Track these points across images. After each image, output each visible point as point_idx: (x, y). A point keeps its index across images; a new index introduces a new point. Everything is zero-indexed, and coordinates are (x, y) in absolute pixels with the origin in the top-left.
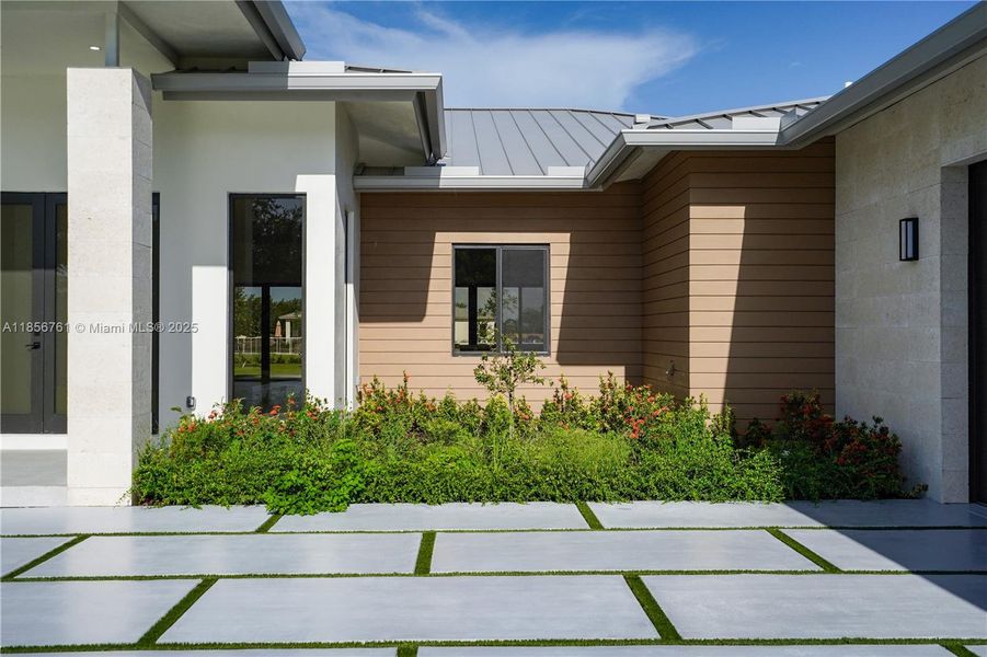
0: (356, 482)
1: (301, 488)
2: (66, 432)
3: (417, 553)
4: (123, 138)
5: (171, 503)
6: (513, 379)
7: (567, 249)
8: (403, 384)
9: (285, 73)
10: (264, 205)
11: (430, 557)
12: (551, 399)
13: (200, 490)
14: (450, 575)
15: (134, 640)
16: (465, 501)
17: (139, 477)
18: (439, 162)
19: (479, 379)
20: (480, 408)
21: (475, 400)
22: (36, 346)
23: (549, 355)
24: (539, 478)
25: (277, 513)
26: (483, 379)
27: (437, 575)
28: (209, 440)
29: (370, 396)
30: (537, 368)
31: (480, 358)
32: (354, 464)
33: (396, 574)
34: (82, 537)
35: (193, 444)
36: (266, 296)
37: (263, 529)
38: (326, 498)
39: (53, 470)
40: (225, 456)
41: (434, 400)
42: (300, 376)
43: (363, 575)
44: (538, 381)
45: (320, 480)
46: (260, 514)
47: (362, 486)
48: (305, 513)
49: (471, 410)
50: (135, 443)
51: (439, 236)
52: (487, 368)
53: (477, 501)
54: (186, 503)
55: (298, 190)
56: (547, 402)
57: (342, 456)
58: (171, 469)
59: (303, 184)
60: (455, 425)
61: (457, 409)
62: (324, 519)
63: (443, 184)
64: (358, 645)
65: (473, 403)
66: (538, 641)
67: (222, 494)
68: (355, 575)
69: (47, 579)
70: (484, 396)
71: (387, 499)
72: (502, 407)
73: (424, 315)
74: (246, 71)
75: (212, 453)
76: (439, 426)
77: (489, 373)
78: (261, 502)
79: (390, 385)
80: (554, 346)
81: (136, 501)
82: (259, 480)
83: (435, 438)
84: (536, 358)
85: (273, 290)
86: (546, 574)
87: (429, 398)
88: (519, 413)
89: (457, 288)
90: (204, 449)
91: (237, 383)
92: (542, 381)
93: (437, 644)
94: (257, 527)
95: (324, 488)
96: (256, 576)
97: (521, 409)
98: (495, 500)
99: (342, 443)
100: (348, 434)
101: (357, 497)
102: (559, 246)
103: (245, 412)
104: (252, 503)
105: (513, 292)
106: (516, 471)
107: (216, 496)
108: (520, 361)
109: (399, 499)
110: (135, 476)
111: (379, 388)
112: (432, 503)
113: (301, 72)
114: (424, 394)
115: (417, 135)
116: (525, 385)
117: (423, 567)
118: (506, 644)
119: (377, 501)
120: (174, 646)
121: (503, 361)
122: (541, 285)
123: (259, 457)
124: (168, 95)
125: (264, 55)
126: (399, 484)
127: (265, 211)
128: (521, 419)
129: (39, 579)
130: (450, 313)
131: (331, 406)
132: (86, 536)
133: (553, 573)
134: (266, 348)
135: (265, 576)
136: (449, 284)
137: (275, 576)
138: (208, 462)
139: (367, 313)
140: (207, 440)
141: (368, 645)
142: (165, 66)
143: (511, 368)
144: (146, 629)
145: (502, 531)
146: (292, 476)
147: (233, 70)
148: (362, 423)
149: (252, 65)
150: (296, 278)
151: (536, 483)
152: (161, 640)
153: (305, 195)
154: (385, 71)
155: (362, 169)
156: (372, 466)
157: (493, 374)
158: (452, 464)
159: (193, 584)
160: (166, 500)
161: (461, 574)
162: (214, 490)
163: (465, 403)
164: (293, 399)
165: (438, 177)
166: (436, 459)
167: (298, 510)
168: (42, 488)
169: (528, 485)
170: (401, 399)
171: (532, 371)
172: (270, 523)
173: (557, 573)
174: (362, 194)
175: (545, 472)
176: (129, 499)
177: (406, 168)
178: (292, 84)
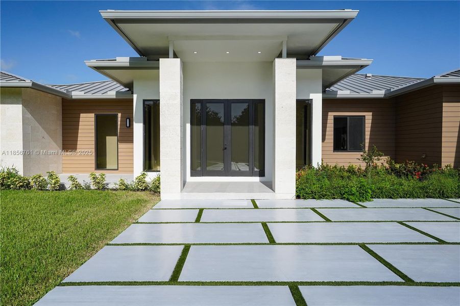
4: (293, 81)
7: (371, 117)
51: (330, 113)
54: (314, 198)
55: (310, 98)
61: (338, 169)
63: (338, 96)
73: (325, 139)
74: (310, 59)
102: (368, 117)
113: (327, 60)
130: (333, 138)
136: (333, 129)
149: (311, 57)
153: (312, 100)
165: (336, 94)
176: (295, 197)
178: (324, 63)
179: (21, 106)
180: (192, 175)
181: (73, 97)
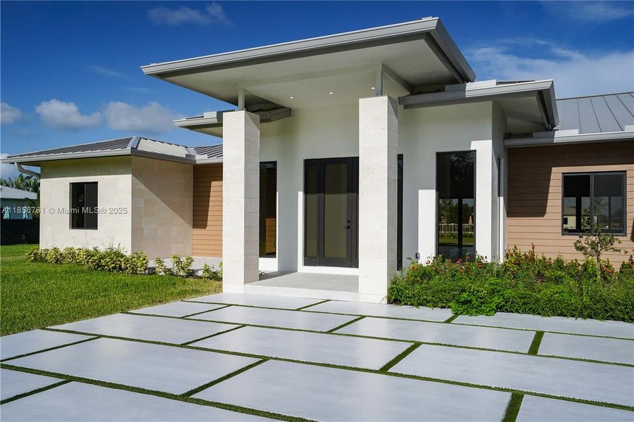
0: (500, 301)
1: (470, 302)
2: (358, 267)
3: (531, 342)
4: (383, 129)
5: (405, 304)
6: (600, 249)
8: (532, 250)
9: (464, 90)
10: (464, 158)
11: (539, 345)
12: (627, 261)
13: (419, 299)
14: (549, 357)
15: (378, 369)
16: (565, 316)
17: (391, 290)
18: (555, 128)
19: (577, 248)
20: (579, 265)
21: (576, 260)
22: (348, 228)
23: (626, 235)
24: (613, 307)
25: (457, 314)
26: (580, 249)
27: (541, 356)
28: (424, 274)
29: (512, 256)
30: (616, 242)
31: (578, 237)
32: (498, 292)
33: (517, 353)
34: (363, 317)
35: (416, 276)
36: (460, 202)
37: (448, 321)
38: (483, 308)
39: (353, 284)
40: (431, 283)
41: (550, 259)
42: (472, 244)
43: (498, 351)
44: (616, 251)
45: (481, 298)
46: (448, 313)
47: (503, 303)
48: (471, 315)
49: (574, 265)
50: (389, 274)
51: (554, 170)
52: (583, 242)
53: (572, 316)
54: (412, 305)
55: (472, 149)
56: (624, 263)
57: (492, 287)
58: (406, 288)
59: (474, 145)
60: (563, 274)
61: (565, 264)
62: (481, 319)
63: (556, 140)
64: (490, 388)
65: (574, 261)
66: (602, 403)
67: (429, 302)
68: (494, 350)
69: (345, 335)
70: (581, 258)
71: (517, 311)
72: (593, 265)
73: (545, 213)
74: (444, 91)
75: (425, 281)
76: (552, 274)
77: (584, 245)
78: (449, 307)
79: (524, 250)
80: (629, 230)
81: (389, 302)
82: (448, 296)
83: (549, 279)
84: (615, 237)
85: (463, 200)
86: (613, 364)
87: (547, 258)
88: (605, 268)
89: (565, 198)
90: (421, 279)
91: (441, 247)
92: (619, 251)
93: (536, 394)
94: (445, 320)
95: (483, 303)
96: (441, 345)
97: (606, 266)
98: (584, 317)
99: (493, 280)
100: (498, 275)
101: (500, 308)
103: (443, 261)
104: (445, 307)
105: (605, 200)
106: (598, 302)
107: (427, 302)
108: (604, 239)
109: (524, 312)
110: (389, 290)
111: (518, 251)
112: (544, 315)
113: (473, 88)
114: (544, 255)
115: (540, 115)
116: (607, 252)
117: (533, 350)
118: (580, 401)
119: (512, 312)
120: (396, 374)
121: (594, 238)
122: (621, 195)
123: (448, 284)
124: (406, 107)
125: (453, 81)
126: (524, 304)
127: (464, 161)
128: (606, 272)
129: (341, 334)
130: (560, 211)
131: (489, 260)
132: (365, 317)
133: (617, 364)
134: (460, 229)
135: (446, 345)
136: (560, 196)
137: (451, 346)
138: (423, 285)
139: (511, 212)
140: (423, 274)
141: (496, 389)
142: (405, 93)
143: (598, 243)
144: (384, 364)
145: (586, 335)
146: (465, 295)
147: (438, 91)
148: (506, 270)
149: (447, 87)
150: (471, 194)
151: (611, 309)
152: (390, 370)
153: (476, 151)
154: (519, 82)
155: (508, 136)
156: (508, 293)
157: (587, 246)
158: (558, 295)
159: (409, 345)
160: (403, 303)
161: (556, 357)
162: (426, 300)
163: (570, 262)
164: (469, 255)
165: (553, 137)
166: (548, 292)
167: (468, 313)
168: (348, 293)
169: (606, 310)
170: (531, 258)
171: (612, 244)
172: (452, 318)
173: (620, 364)
174: (509, 149)
175: (617, 303)
176: (385, 301)
177: (534, 134)
178: (468, 95)
179: (130, 176)
180: (307, 263)
181: (198, 162)
